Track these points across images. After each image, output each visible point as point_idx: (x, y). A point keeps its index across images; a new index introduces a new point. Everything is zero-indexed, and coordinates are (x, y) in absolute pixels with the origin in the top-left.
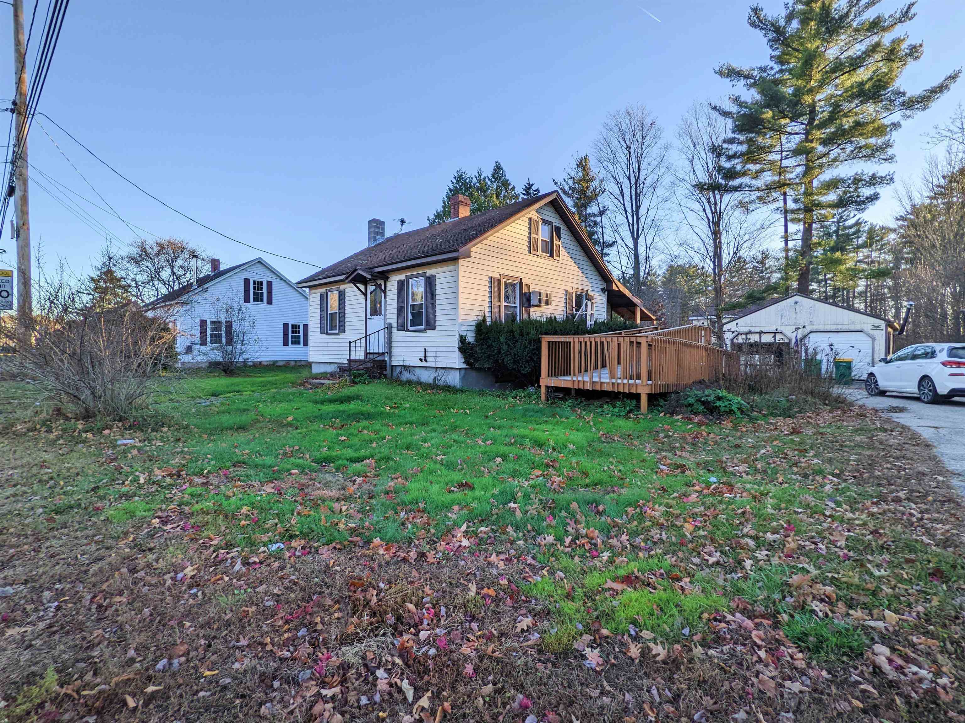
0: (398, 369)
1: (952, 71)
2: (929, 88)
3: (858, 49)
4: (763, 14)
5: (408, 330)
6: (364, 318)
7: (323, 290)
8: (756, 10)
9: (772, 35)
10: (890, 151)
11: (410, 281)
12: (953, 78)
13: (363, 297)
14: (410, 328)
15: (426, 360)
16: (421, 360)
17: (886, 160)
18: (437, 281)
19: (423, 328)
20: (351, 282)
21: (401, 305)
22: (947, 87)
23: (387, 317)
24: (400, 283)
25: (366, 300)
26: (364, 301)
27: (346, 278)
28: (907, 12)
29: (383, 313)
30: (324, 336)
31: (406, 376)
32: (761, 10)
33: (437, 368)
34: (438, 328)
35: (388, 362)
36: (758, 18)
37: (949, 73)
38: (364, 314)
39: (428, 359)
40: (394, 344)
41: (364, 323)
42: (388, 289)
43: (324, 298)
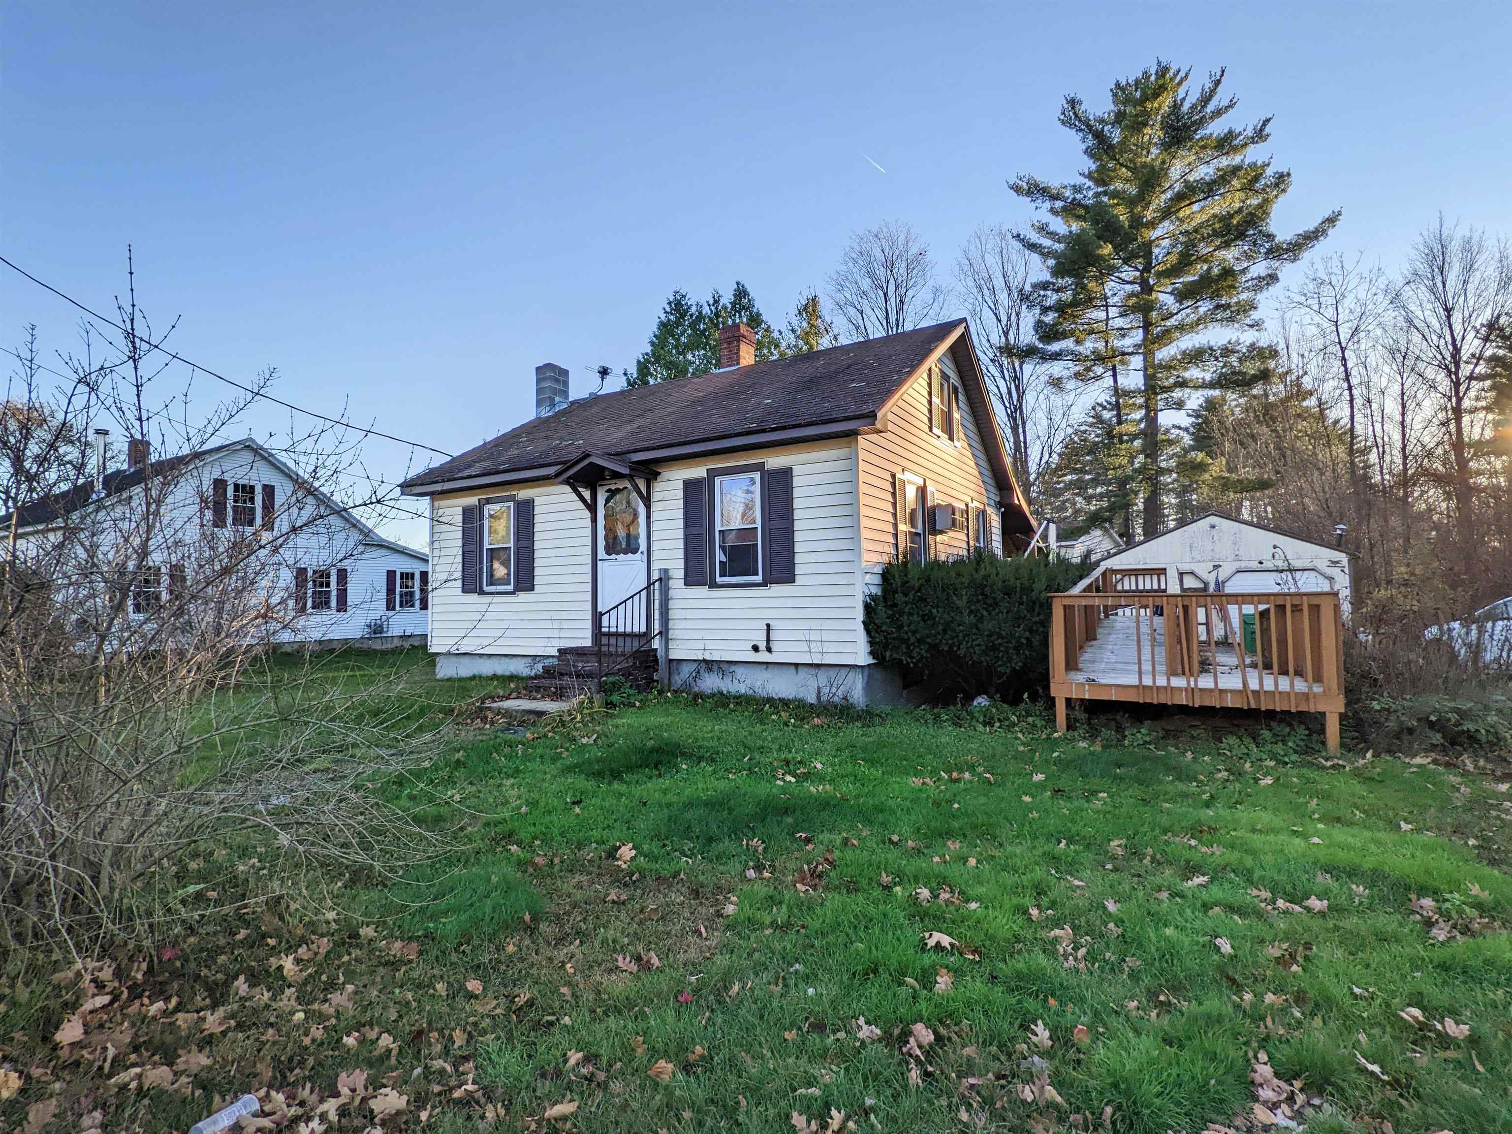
0: (686, 671)
1: (1330, 212)
2: (1301, 232)
3: (1204, 172)
4: (1083, 108)
5: (713, 585)
6: (589, 560)
7: (472, 500)
8: (1073, 103)
9: (1091, 141)
10: (1255, 315)
11: (717, 480)
12: (1331, 220)
13: (587, 514)
14: (720, 580)
15: (769, 650)
16: (756, 648)
17: (1251, 326)
18: (796, 481)
19: (758, 579)
20: (567, 482)
21: (695, 531)
22: (1324, 232)
23: (655, 556)
24: (690, 487)
25: (594, 520)
26: (589, 523)
27: (558, 475)
28: (1261, 130)
29: (643, 547)
30: (474, 598)
31: (710, 683)
32: (1080, 103)
33: (797, 665)
34: (799, 580)
35: (660, 654)
36: (1075, 113)
37: (1327, 214)
38: (588, 551)
39: (774, 646)
40: (672, 614)
41: (589, 569)
42: (655, 496)
43: (472, 517)
